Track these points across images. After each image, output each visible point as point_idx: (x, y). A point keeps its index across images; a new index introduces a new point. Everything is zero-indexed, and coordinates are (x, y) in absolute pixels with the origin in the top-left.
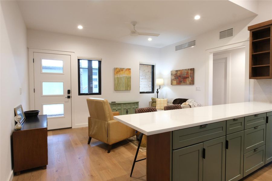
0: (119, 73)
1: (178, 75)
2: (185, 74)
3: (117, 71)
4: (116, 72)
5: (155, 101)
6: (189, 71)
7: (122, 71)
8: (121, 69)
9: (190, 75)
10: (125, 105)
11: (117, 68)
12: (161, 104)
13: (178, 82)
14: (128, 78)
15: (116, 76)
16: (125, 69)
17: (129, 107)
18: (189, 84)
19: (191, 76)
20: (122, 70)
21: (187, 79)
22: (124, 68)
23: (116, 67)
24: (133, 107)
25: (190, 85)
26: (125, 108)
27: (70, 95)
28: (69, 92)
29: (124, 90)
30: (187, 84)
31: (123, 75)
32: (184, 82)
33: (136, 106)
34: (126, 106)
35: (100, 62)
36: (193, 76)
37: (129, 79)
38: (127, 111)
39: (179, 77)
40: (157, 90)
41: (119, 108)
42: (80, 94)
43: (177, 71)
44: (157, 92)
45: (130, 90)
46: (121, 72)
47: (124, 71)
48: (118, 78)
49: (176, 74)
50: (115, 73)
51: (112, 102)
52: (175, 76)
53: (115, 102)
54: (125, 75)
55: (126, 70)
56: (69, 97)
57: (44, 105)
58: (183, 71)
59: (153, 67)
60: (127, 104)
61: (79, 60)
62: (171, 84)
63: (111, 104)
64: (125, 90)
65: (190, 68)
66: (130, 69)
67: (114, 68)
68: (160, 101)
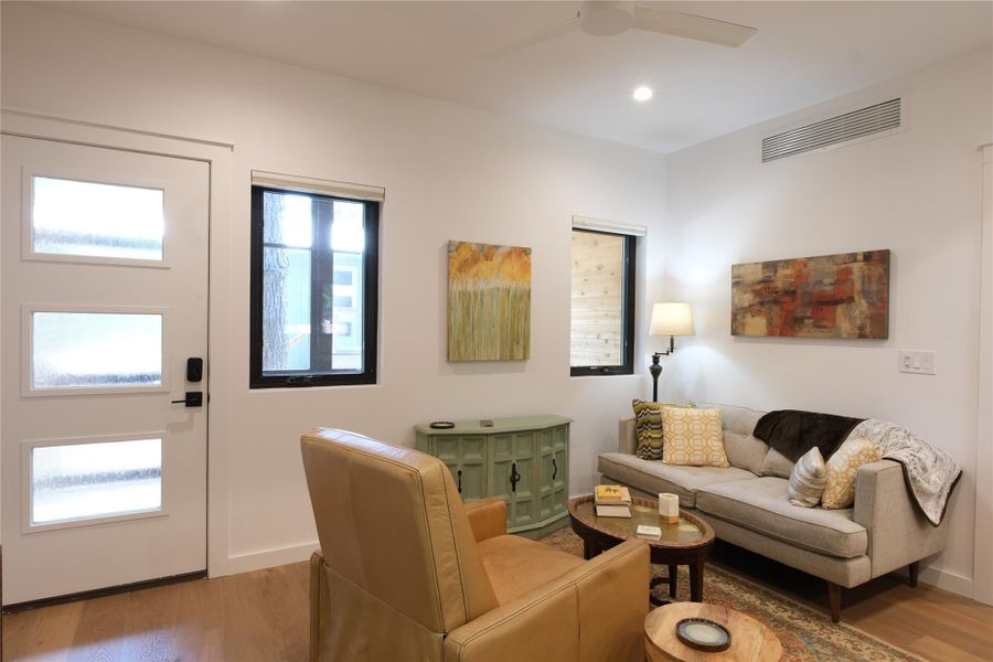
0: (474, 269)
1: (779, 284)
2: (827, 281)
3: (464, 258)
4: (456, 265)
5: (652, 418)
6: (856, 267)
7: (488, 258)
8: (482, 247)
9: (858, 285)
10: (503, 443)
11: (461, 243)
12: (689, 435)
13: (777, 321)
14: (515, 296)
15: (457, 287)
16: (501, 251)
17: (525, 453)
18: (849, 337)
19: (865, 294)
20: (486, 252)
21: (840, 309)
22: (497, 247)
23: (457, 238)
24: (546, 449)
25: (861, 342)
26: (504, 455)
27: (200, 387)
28: (195, 369)
29: (496, 361)
30: (836, 336)
31: (491, 280)
32: (816, 326)
33: (559, 445)
34: (509, 447)
35: (373, 211)
36: (879, 292)
37: (520, 302)
38: (514, 472)
39: (787, 299)
40: (656, 359)
41: (472, 457)
42: (259, 379)
43: (771, 266)
44: (656, 372)
45: (525, 358)
46: (483, 266)
47: (500, 259)
48: (465, 294)
49: (765, 281)
50: (454, 270)
51: (433, 426)
52: (757, 293)
53: (452, 426)
54: (504, 282)
55: (509, 254)
56: (193, 400)
57: (35, 450)
58: (811, 265)
59: (631, 243)
60: (514, 436)
61: (257, 193)
62: (734, 333)
63: (432, 435)
64: (501, 360)
65: (862, 247)
66: (525, 252)
67: (450, 244)
68: (686, 420)
